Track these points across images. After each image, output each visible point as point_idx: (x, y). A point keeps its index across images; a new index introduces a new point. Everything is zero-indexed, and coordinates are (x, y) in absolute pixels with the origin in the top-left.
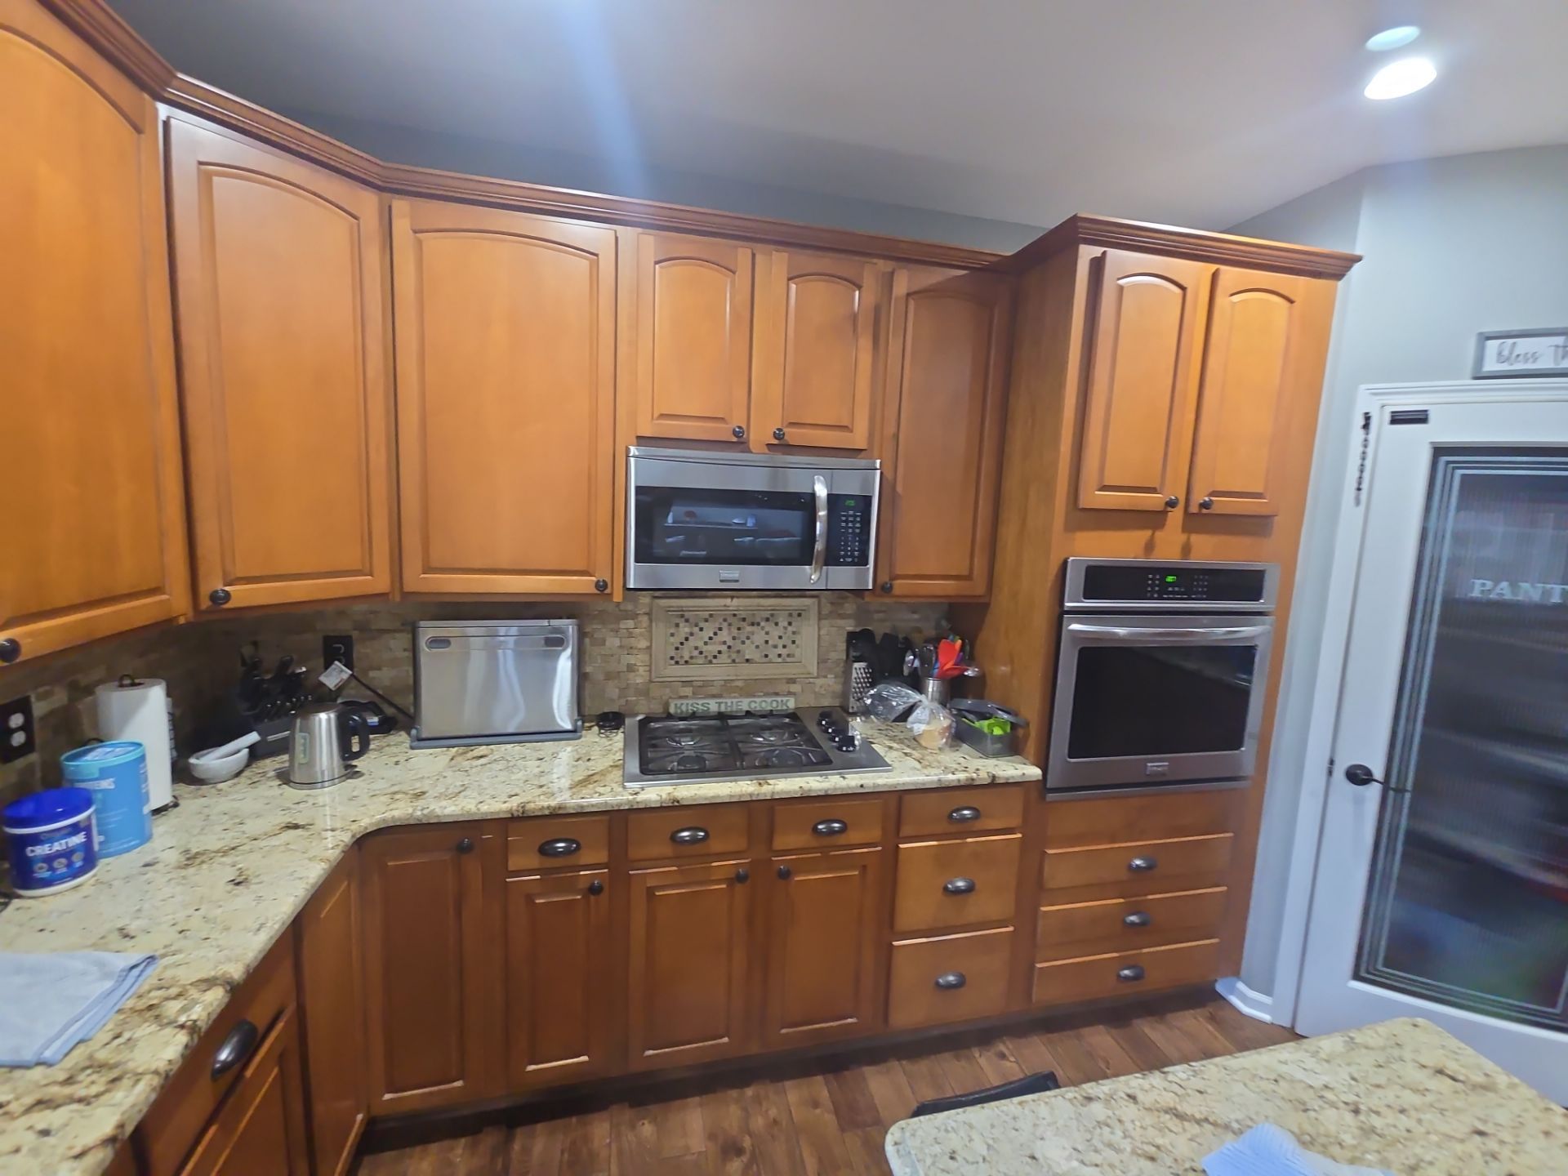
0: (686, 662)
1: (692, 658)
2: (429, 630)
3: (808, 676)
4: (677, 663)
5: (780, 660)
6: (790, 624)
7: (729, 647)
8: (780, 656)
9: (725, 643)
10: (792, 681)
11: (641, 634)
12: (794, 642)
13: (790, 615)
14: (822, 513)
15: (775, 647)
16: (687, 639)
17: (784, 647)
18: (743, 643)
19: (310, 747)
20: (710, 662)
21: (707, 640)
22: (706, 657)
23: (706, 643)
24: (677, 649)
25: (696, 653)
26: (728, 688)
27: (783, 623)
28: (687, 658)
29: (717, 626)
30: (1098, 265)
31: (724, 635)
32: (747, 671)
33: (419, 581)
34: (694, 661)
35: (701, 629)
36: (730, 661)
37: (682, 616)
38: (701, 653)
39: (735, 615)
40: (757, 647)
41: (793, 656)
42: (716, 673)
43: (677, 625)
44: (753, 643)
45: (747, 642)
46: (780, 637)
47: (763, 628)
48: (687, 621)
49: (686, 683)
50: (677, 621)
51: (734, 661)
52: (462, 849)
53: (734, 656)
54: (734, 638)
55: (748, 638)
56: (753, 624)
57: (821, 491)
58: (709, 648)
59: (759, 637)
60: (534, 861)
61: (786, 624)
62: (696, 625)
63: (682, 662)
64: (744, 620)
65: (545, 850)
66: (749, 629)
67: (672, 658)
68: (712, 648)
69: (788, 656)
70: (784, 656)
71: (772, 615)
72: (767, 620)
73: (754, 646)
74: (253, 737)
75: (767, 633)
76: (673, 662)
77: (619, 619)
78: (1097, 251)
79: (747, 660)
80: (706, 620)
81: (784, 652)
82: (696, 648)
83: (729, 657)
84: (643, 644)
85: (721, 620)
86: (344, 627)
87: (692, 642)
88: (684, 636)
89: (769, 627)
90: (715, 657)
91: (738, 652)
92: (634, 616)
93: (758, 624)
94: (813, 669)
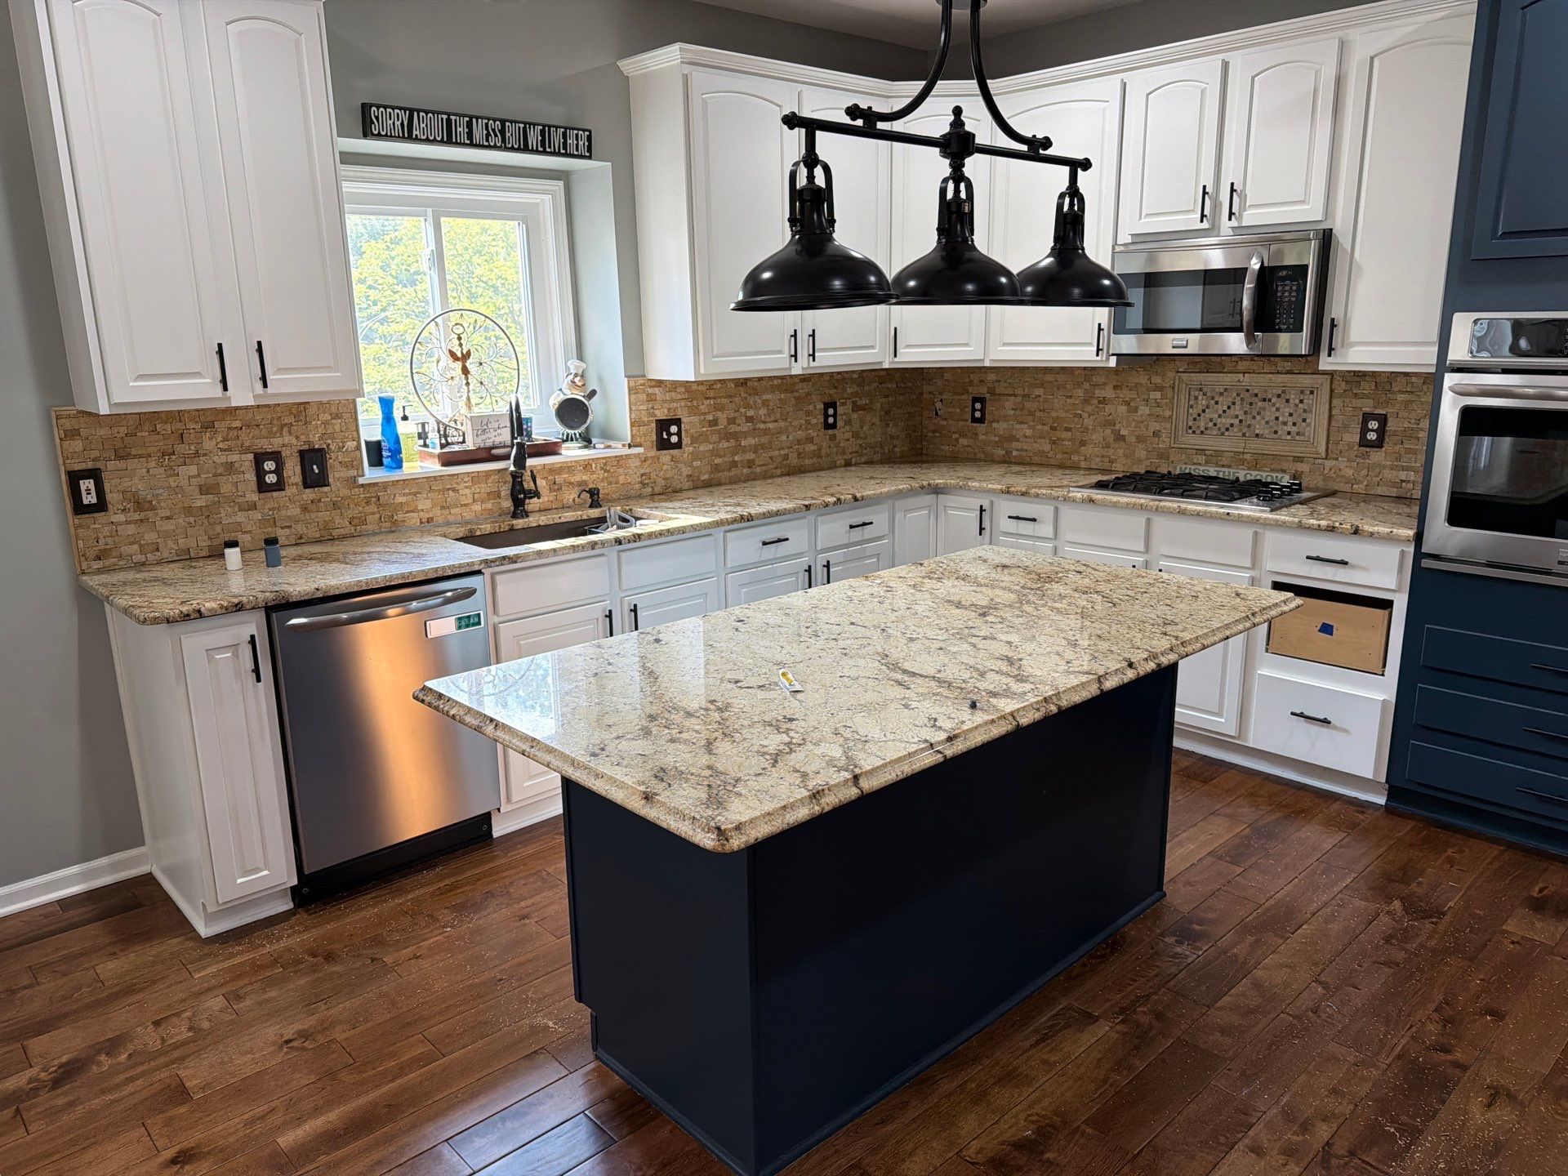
0: (1202, 432)
1: (1206, 429)
3: (1315, 456)
4: (1194, 432)
5: (1289, 437)
6: (1301, 401)
7: (1241, 421)
8: (1289, 433)
9: (1237, 417)
10: (1300, 460)
11: (1166, 404)
12: (1304, 420)
13: (1302, 392)
15: (1285, 424)
16: (1204, 411)
17: (1294, 424)
18: (1254, 418)
20: (1223, 434)
21: (1221, 412)
22: (1219, 429)
23: (1220, 416)
24: (1195, 419)
25: (1211, 424)
26: (1238, 459)
27: (1294, 400)
28: (1203, 429)
29: (1230, 400)
31: (1237, 410)
32: (1255, 445)
34: (1208, 432)
35: (1217, 403)
36: (1240, 434)
37: (1201, 390)
38: (1215, 425)
39: (1248, 390)
40: (1267, 423)
41: (1303, 434)
42: (1228, 444)
43: (1196, 398)
44: (1263, 418)
45: (1258, 417)
46: (1291, 415)
47: (1274, 405)
48: (1204, 394)
49: (1201, 451)
50: (1196, 393)
51: (1244, 435)
53: (1244, 431)
54: (1246, 413)
55: (1259, 413)
56: (1264, 400)
58: (1224, 420)
59: (1270, 413)
61: (1297, 401)
62: (1213, 398)
63: (1198, 432)
64: (1256, 395)
66: (1260, 404)
67: (1190, 428)
68: (1228, 421)
69: (1298, 434)
70: (1293, 434)
71: (1284, 392)
72: (1279, 396)
73: (1263, 422)
75: (1277, 410)
76: (1190, 431)
79: (1257, 435)
80: (1221, 394)
81: (1294, 429)
82: (1211, 420)
83: (1240, 430)
84: (1167, 413)
85: (1235, 395)
87: (1209, 414)
88: (1201, 407)
89: (1280, 403)
90: (1227, 429)
91: (1249, 426)
92: (1161, 388)
93: (1270, 400)
94: (1322, 449)
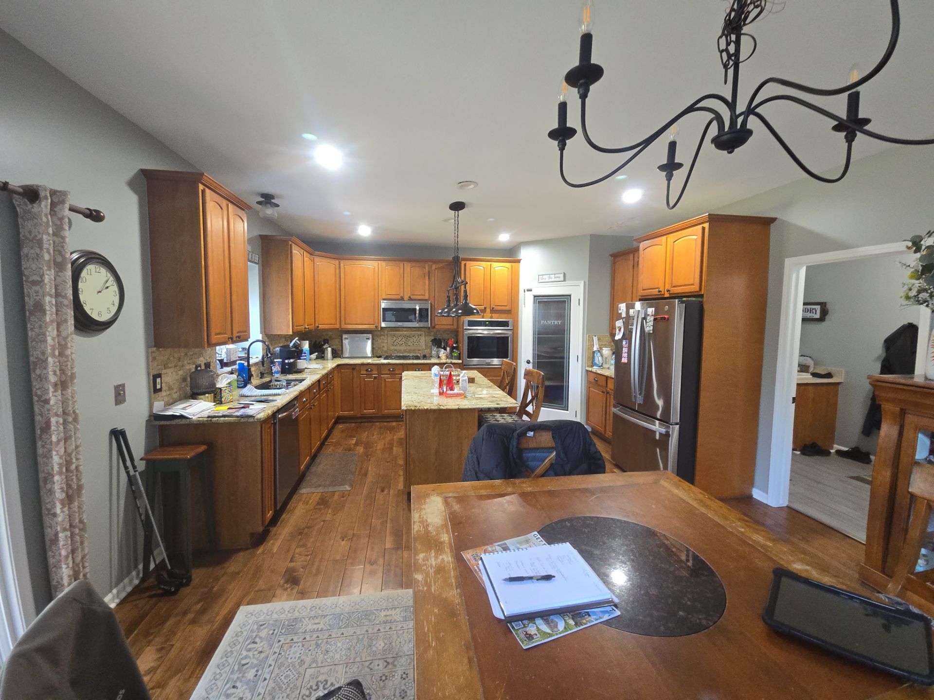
0: (395, 346)
2: (345, 336)
6: (419, 337)
7: (405, 342)
8: (416, 344)
10: (419, 350)
11: (386, 339)
12: (420, 341)
13: (418, 335)
14: (418, 312)
15: (415, 342)
16: (395, 340)
17: (417, 342)
18: (408, 341)
19: (327, 354)
20: (401, 346)
23: (399, 341)
24: (393, 342)
25: (397, 344)
26: (405, 351)
27: (417, 337)
29: (402, 338)
30: (465, 265)
31: (403, 340)
32: (409, 348)
33: (344, 326)
38: (399, 344)
39: (406, 335)
42: (402, 348)
46: (416, 340)
48: (395, 336)
49: (396, 350)
50: (393, 336)
51: (406, 345)
52: (354, 369)
54: (406, 340)
57: (418, 308)
59: (412, 340)
60: (365, 372)
62: (397, 337)
64: (408, 336)
65: (367, 370)
66: (409, 338)
68: (401, 343)
69: (418, 344)
71: (414, 335)
73: (410, 342)
74: (317, 354)
76: (392, 345)
77: (380, 336)
78: (465, 262)
79: (409, 345)
80: (399, 336)
84: (386, 341)
85: (403, 336)
86: (327, 337)
87: (397, 341)
89: (414, 338)
91: (407, 343)
92: (384, 335)
93: (411, 337)
94: (424, 348)
